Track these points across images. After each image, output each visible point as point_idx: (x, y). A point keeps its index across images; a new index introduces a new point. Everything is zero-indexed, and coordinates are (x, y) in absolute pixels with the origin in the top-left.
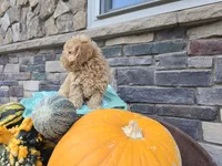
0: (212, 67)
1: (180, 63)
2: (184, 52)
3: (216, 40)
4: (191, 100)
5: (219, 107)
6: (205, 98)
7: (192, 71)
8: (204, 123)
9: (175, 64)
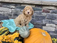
0: (46, 16)
1: (40, 14)
2: (41, 11)
3: (48, 10)
4: (41, 22)
5: (46, 23)
6: (44, 22)
7: (43, 16)
8: (43, 27)
9: (39, 14)
